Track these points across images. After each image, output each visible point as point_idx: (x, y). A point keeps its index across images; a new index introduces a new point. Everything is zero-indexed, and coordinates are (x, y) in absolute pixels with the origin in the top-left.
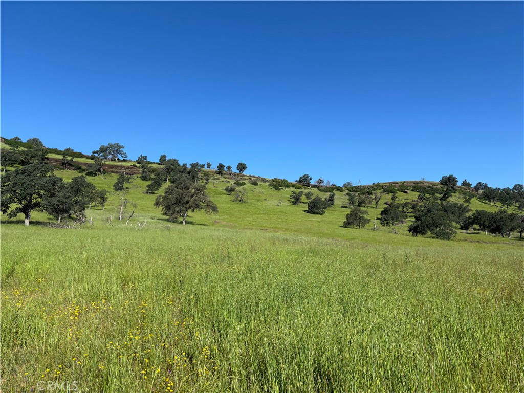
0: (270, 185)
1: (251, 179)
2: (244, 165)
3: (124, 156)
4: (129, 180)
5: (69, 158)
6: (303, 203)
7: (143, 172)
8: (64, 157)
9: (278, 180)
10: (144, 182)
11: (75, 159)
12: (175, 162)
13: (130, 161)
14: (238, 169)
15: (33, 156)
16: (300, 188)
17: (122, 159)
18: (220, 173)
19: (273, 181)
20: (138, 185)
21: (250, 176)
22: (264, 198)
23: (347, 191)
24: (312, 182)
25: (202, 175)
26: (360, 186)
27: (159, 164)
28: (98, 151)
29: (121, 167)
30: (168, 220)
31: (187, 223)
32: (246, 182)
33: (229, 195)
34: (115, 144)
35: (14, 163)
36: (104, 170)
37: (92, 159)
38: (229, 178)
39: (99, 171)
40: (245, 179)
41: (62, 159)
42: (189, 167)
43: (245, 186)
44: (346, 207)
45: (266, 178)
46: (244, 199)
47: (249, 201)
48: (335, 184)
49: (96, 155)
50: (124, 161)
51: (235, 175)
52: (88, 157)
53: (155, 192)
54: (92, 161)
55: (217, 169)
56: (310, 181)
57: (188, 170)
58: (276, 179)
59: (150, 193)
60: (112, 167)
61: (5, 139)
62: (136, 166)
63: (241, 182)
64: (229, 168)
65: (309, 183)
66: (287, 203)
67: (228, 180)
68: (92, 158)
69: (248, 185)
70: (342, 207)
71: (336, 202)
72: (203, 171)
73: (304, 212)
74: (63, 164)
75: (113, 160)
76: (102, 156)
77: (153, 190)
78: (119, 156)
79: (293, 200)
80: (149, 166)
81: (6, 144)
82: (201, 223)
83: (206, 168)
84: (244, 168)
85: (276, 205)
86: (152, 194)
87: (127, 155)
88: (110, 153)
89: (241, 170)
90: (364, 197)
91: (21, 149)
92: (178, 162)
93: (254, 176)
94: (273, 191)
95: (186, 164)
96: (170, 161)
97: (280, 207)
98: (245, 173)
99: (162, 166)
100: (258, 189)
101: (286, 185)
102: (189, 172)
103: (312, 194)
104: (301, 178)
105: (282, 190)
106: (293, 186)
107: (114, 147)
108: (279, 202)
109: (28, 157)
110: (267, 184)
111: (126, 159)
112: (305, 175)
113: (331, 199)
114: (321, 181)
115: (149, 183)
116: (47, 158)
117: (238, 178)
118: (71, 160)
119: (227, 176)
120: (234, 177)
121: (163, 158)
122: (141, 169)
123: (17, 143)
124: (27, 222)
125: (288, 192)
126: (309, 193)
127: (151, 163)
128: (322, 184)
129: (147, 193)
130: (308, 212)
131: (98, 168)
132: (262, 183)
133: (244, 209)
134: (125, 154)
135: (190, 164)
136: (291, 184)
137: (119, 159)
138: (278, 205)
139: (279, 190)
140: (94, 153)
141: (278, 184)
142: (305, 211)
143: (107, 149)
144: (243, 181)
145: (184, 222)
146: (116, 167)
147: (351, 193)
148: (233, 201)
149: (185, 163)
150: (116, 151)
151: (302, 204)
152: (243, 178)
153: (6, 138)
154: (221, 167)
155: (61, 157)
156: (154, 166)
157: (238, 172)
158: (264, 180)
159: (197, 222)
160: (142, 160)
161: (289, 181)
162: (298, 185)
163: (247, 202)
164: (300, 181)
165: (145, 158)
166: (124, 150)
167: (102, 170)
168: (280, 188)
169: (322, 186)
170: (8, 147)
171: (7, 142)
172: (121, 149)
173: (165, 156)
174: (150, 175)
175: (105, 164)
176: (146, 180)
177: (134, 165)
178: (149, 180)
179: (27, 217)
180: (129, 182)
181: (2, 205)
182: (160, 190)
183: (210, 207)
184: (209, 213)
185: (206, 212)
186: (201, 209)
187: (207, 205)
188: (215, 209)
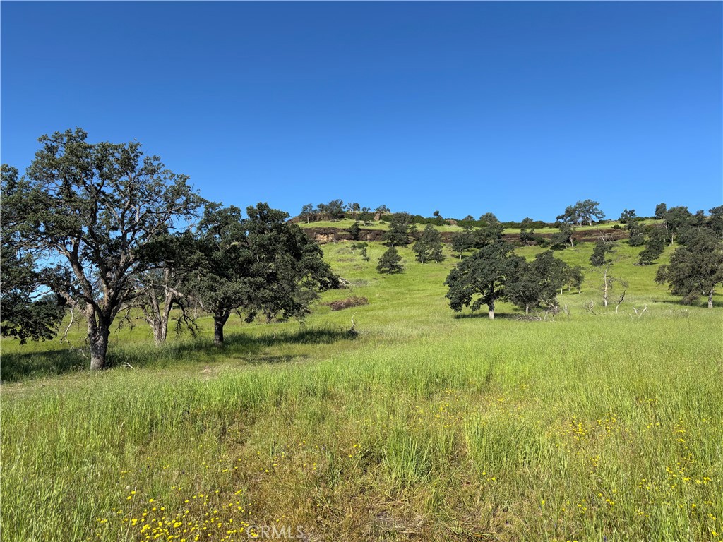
3: (599, 216)
4: (610, 248)
5: (528, 231)
7: (632, 234)
8: (523, 230)
10: (634, 248)
11: (536, 231)
12: (682, 212)
13: (609, 221)
15: (488, 236)
17: (597, 220)
20: (625, 255)
27: (655, 218)
28: (564, 216)
29: (598, 232)
30: (681, 303)
31: (717, 304)
34: (586, 201)
35: (469, 247)
36: (574, 239)
37: (557, 227)
39: (568, 241)
41: (521, 234)
42: (708, 215)
49: (561, 221)
50: (601, 222)
52: (551, 226)
53: (654, 261)
54: (557, 230)
57: (707, 220)
59: (645, 264)
60: (585, 233)
61: (457, 221)
62: (620, 228)
68: (557, 225)
74: (522, 239)
75: (585, 223)
76: (569, 221)
77: (650, 259)
78: (593, 217)
80: (639, 224)
81: (459, 226)
86: (649, 266)
87: (605, 214)
88: (579, 215)
91: (475, 229)
92: (688, 210)
95: (702, 211)
96: (672, 210)
99: (661, 221)
102: (709, 224)
107: (585, 206)
109: (483, 237)
111: (603, 219)
115: (643, 248)
116: (504, 235)
118: (531, 233)
121: (661, 210)
122: (627, 231)
123: (469, 222)
124: (491, 314)
127: (643, 219)
129: (641, 264)
131: (566, 238)
134: (601, 213)
135: (711, 210)
137: (593, 222)
140: (558, 218)
143: (575, 211)
145: (710, 303)
146: (590, 233)
149: (700, 210)
150: (588, 211)
153: (459, 219)
155: (518, 231)
156: (648, 223)
160: (628, 218)
165: (632, 213)
166: (599, 208)
167: (571, 240)
170: (461, 229)
171: (459, 223)
172: (595, 207)
173: (663, 206)
174: (642, 237)
175: (575, 231)
176: (637, 246)
177: (616, 227)
178: (642, 244)
179: (491, 309)
180: (611, 252)
181: (464, 296)
182: (661, 258)
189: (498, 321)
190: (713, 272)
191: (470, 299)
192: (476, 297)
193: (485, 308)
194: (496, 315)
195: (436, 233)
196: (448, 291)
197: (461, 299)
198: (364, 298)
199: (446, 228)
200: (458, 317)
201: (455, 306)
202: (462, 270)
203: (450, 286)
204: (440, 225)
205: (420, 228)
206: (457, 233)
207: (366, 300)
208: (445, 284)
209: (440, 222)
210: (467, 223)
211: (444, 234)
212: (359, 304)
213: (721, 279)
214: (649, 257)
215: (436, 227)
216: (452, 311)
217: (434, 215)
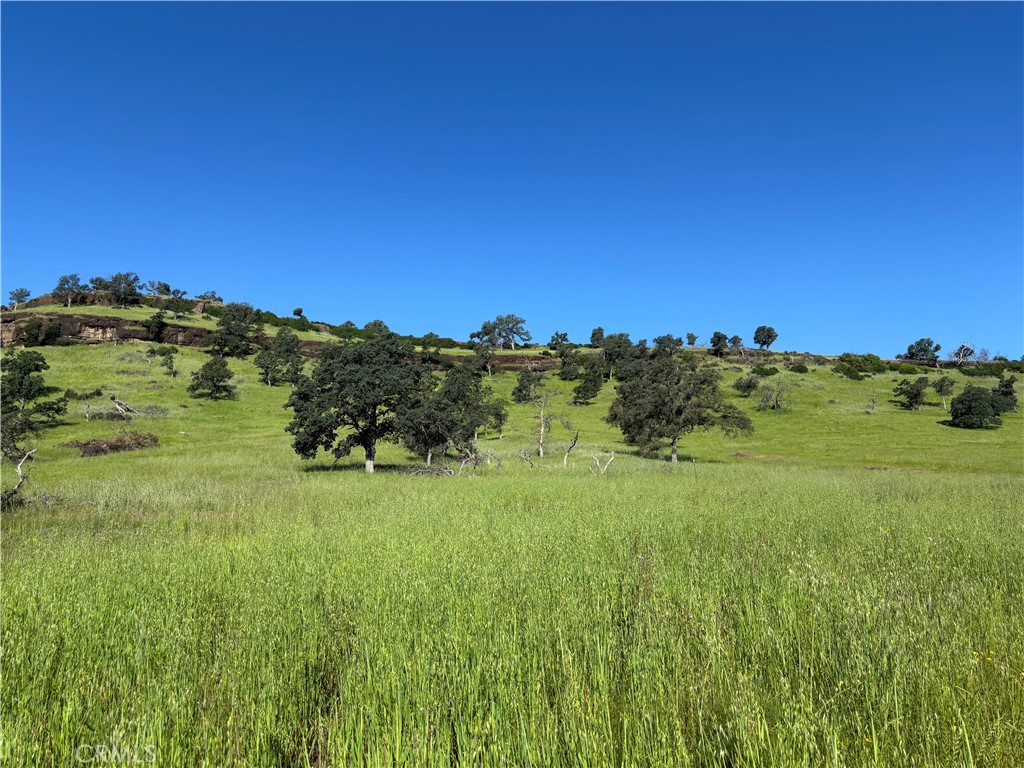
0: (836, 370)
1: (788, 360)
2: (770, 330)
3: (525, 337)
4: (539, 379)
5: (432, 350)
6: (930, 404)
7: (564, 364)
8: (425, 348)
9: (853, 358)
10: (567, 382)
11: (443, 351)
12: (622, 341)
13: (536, 346)
14: (757, 340)
16: (911, 371)
17: (522, 344)
18: (717, 353)
19: (842, 359)
20: (558, 391)
21: (786, 353)
22: (826, 399)
24: (943, 356)
25: (680, 360)
27: (590, 346)
28: (480, 333)
29: (523, 358)
30: (637, 454)
31: (681, 459)
32: (777, 366)
33: (745, 396)
34: (509, 316)
36: (493, 366)
37: (471, 348)
38: (738, 362)
39: (485, 368)
40: (776, 361)
41: (423, 353)
42: (651, 346)
43: (776, 376)
45: (823, 355)
46: (784, 405)
47: (794, 408)
48: (1002, 355)
49: (476, 340)
50: (526, 346)
51: (751, 355)
52: (463, 346)
53: (590, 401)
54: (471, 352)
55: (710, 346)
56: (936, 354)
57: (650, 352)
58: (848, 355)
59: (581, 403)
60: (507, 359)
61: (330, 327)
62: (550, 354)
63: (768, 367)
64: (736, 340)
65: (934, 359)
66: (890, 408)
67: (737, 366)
68: (471, 346)
69: (784, 374)
71: (1020, 397)
72: (681, 351)
73: (941, 426)
74: (424, 361)
75: (506, 346)
76: (486, 341)
77: (586, 397)
78: (517, 339)
79: (903, 398)
80: (574, 351)
81: (332, 334)
82: (709, 458)
83: (685, 346)
84: (770, 337)
85: (862, 413)
86: (584, 406)
87: (531, 335)
88: (500, 334)
89: (764, 343)
91: (356, 340)
92: (629, 338)
93: (795, 354)
94: (845, 383)
95: (645, 341)
96: (611, 337)
97: (872, 418)
98: (775, 347)
99: (598, 350)
100: (808, 380)
101: (874, 365)
102: (653, 357)
103: (952, 383)
104: (911, 348)
105: (866, 379)
106: (893, 368)
107: (507, 323)
108: (868, 406)
110: (828, 368)
111: (528, 342)
112: (922, 340)
114: (966, 351)
115: (577, 383)
117: (758, 359)
118: (437, 353)
119: (734, 357)
120: (751, 359)
121: (597, 335)
122: (559, 359)
123: (349, 331)
124: (370, 465)
126: (943, 380)
127: (576, 347)
128: (971, 359)
129: (575, 403)
130: (952, 424)
131: (482, 362)
132: (816, 367)
133: (788, 426)
134: (527, 333)
135: (655, 340)
136: (888, 363)
137: (516, 345)
138: (868, 413)
139: (861, 378)
140: (472, 336)
141: (854, 367)
142: (944, 423)
143: (495, 328)
144: (772, 366)
145: (674, 456)
146: (513, 359)
148: (758, 410)
149: (643, 339)
150: (511, 330)
151: (927, 407)
152: (770, 358)
153: (332, 325)
154: (718, 339)
155: (420, 349)
156: (584, 351)
157: (758, 346)
158: (820, 361)
159: (698, 455)
160: (559, 342)
161: (882, 359)
162: (906, 365)
163: (791, 411)
164: (911, 355)
165: (564, 337)
166: (525, 327)
167: (489, 367)
168: (863, 374)
169: (968, 364)
170: (335, 339)
171: (333, 330)
172: (519, 325)
173: (600, 331)
174: (576, 370)
175: (494, 355)
176: (571, 380)
177: (546, 353)
178: (576, 378)
179: (370, 455)
180: (541, 385)
181: (322, 430)
182: (599, 396)
183: (731, 420)
184: (732, 434)
185: (725, 432)
186: (713, 425)
187: (725, 417)
188: (744, 424)
189: (382, 477)
190: (679, 412)
191: (333, 437)
192: (343, 433)
193: (358, 453)
194: (377, 467)
195: (296, 341)
196: (292, 420)
197: (315, 435)
198: (150, 435)
199: (312, 336)
200: (308, 470)
201: (304, 448)
202: (323, 381)
203: (295, 410)
204: (304, 330)
205: (270, 331)
206: (328, 342)
207: (155, 440)
208: (286, 406)
209: (304, 325)
210: (347, 331)
211: (309, 343)
212: (140, 445)
213: (688, 422)
214: (585, 395)
215: (295, 332)
216: (298, 458)
217: (295, 314)
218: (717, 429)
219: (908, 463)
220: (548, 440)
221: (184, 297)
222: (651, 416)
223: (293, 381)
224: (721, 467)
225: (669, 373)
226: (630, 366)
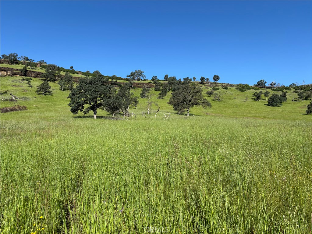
0: (236, 89)
1: (223, 85)
2: (218, 76)
3: (144, 77)
4: (148, 91)
5: (115, 80)
6: (262, 99)
7: (156, 86)
8: (112, 80)
9: (242, 85)
10: (157, 92)
11: (118, 81)
12: (174, 79)
13: (147, 80)
14: (214, 79)
16: (258, 89)
17: (143, 79)
18: (202, 83)
19: (238, 85)
20: (154, 94)
21: (222, 83)
22: (233, 97)
23: (294, 89)
24: (267, 85)
25: (191, 85)
26: (304, 85)
27: (164, 80)
28: (130, 76)
29: (143, 84)
30: (177, 113)
31: (190, 115)
32: (220, 87)
33: (210, 96)
34: (139, 70)
36: (134, 86)
37: (127, 80)
38: (208, 86)
39: (131, 87)
42: (182, 81)
43: (219, 90)
44: (296, 101)
45: (233, 84)
46: (221, 99)
47: (224, 100)
48: (284, 85)
49: (129, 78)
50: (144, 80)
51: (212, 84)
52: (124, 80)
53: (164, 97)
54: (127, 82)
55: (200, 81)
56: (265, 84)
57: (182, 82)
58: (240, 84)
59: (161, 98)
60: (138, 84)
61: (82, 72)
62: (152, 83)
63: (216, 87)
64: (207, 79)
65: (264, 86)
66: (251, 100)
68: (127, 79)
69: (221, 90)
70: (292, 101)
71: (288, 97)
72: (191, 83)
73: (265, 105)
74: (112, 84)
75: (138, 80)
76: (132, 78)
77: (162, 96)
79: (255, 97)
80: (159, 82)
81: (83, 75)
82: (198, 115)
83: (193, 81)
84: (218, 78)
85: (243, 102)
86: (162, 99)
87: (146, 76)
88: (136, 76)
89: (216, 80)
90: (309, 92)
91: (90, 77)
92: (176, 78)
93: (225, 84)
94: (239, 92)
95: (181, 79)
96: (170, 78)
97: (246, 103)
98: (219, 82)
99: (166, 82)
100: (228, 92)
101: (247, 87)
102: (183, 84)
103: (269, 93)
104: (258, 82)
105: (245, 91)
106: (253, 88)
107: (138, 72)
108: (245, 100)
110: (234, 88)
111: (145, 79)
112: (261, 80)
113: (284, 95)
114: (273, 84)
115: (160, 92)
117: (214, 85)
118: (116, 82)
119: (207, 84)
120: (212, 85)
121: (166, 77)
122: (154, 84)
123: (88, 74)
124: (95, 116)
125: (250, 92)
126: (267, 92)
127: (160, 80)
128: (275, 86)
129: (159, 98)
130: (268, 105)
131: (130, 85)
132: (231, 88)
133: (221, 105)
134: (145, 76)
135: (184, 79)
136: (252, 87)
137: (141, 79)
138: (245, 102)
139: (243, 91)
140: (127, 76)
141: (242, 88)
142: (266, 105)
143: (134, 74)
144: (218, 87)
145: (188, 114)
146: (140, 84)
147: (297, 91)
148: (213, 101)
150: (140, 75)
152: (217, 85)
154: (202, 79)
156: (162, 82)
157: (214, 81)
158: (232, 86)
159: (195, 114)
160: (154, 79)
161: (250, 86)
162: (256, 88)
163: (223, 101)
164: (258, 85)
165: (156, 77)
166: (144, 74)
167: (133, 86)
168: (244, 90)
169: (274, 87)
170: (83, 76)
171: (83, 73)
172: (142, 73)
173: (167, 76)
174: (160, 88)
175: (134, 82)
176: (158, 91)
177: (150, 82)
178: (160, 90)
179: (95, 113)
180: (149, 92)
181: (79, 105)
182: (166, 96)
183: (205, 103)
184: (205, 108)
185: (203, 107)
186: (200, 105)
187: (203, 102)
188: (209, 105)
189: (99, 120)
190: (190, 101)
191: (83, 107)
192: (86, 106)
193: (91, 112)
194: (97, 117)
195: (71, 77)
196: (70, 102)
197: (78, 107)
198: (24, 106)
199: (76, 75)
200: (75, 118)
201: (74, 111)
202: (79, 90)
203: (71, 99)
204: (73, 73)
205: (63, 74)
206: (81, 77)
207: (25, 108)
208: (68, 98)
209: (73, 72)
210: (87, 74)
211: (75, 78)
212: (20, 109)
213: (193, 104)
214: (162, 95)
215: (71, 74)
216: (72, 114)
217: (70, 68)
218: (201, 106)
219: (255, 116)
220: (150, 109)
221: (33, 62)
222: (182, 102)
223: (70, 90)
224: (201, 117)
225: (187, 89)
226: (176, 87)
